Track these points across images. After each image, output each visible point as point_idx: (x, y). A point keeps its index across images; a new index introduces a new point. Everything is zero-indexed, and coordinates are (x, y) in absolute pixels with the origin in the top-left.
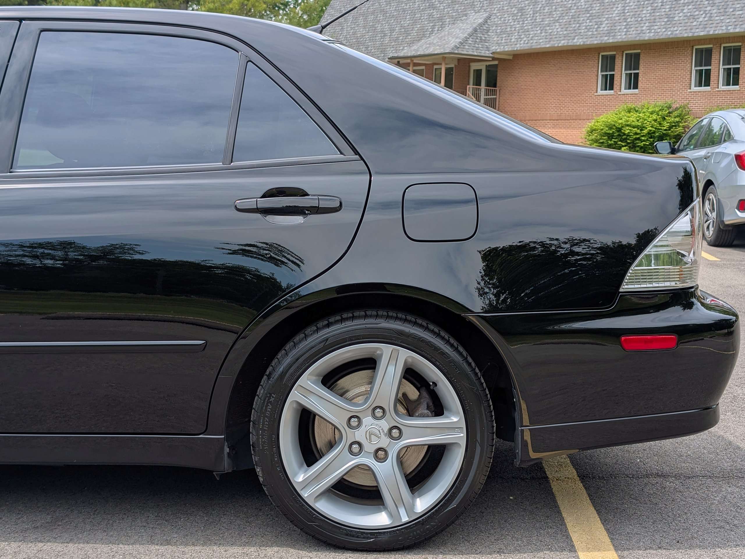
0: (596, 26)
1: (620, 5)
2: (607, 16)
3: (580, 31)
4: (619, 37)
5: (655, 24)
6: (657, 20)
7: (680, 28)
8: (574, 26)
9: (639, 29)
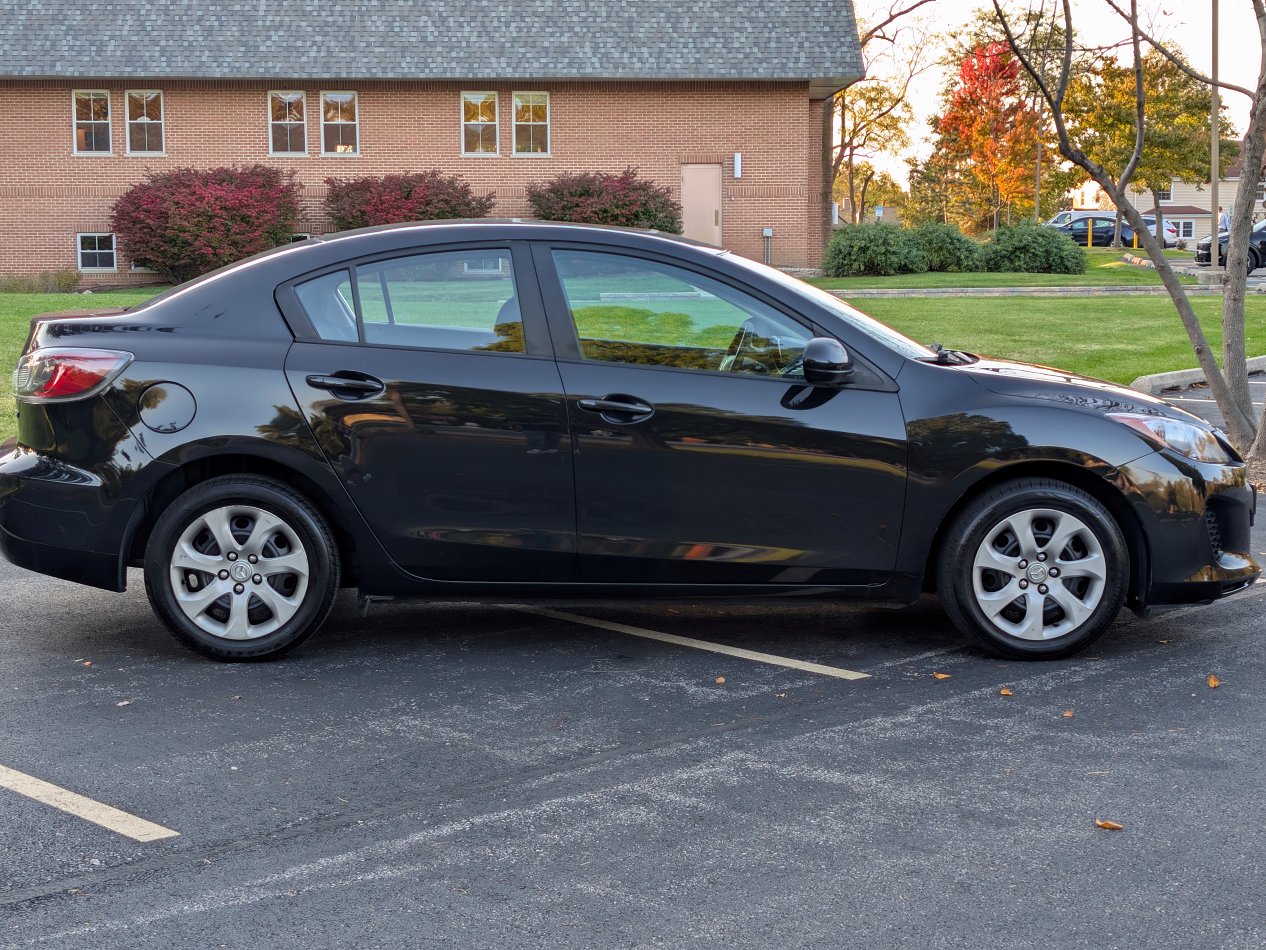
0: (94, 48)
1: (128, 17)
2: (109, 33)
3: (59, 53)
4: (157, 70)
5: (222, 54)
6: (224, 48)
7: (279, 65)
8: (39, 43)
9: (193, 59)
